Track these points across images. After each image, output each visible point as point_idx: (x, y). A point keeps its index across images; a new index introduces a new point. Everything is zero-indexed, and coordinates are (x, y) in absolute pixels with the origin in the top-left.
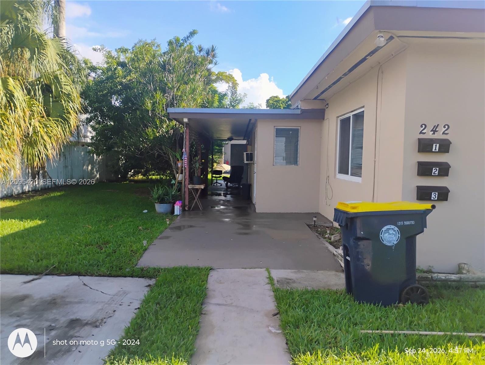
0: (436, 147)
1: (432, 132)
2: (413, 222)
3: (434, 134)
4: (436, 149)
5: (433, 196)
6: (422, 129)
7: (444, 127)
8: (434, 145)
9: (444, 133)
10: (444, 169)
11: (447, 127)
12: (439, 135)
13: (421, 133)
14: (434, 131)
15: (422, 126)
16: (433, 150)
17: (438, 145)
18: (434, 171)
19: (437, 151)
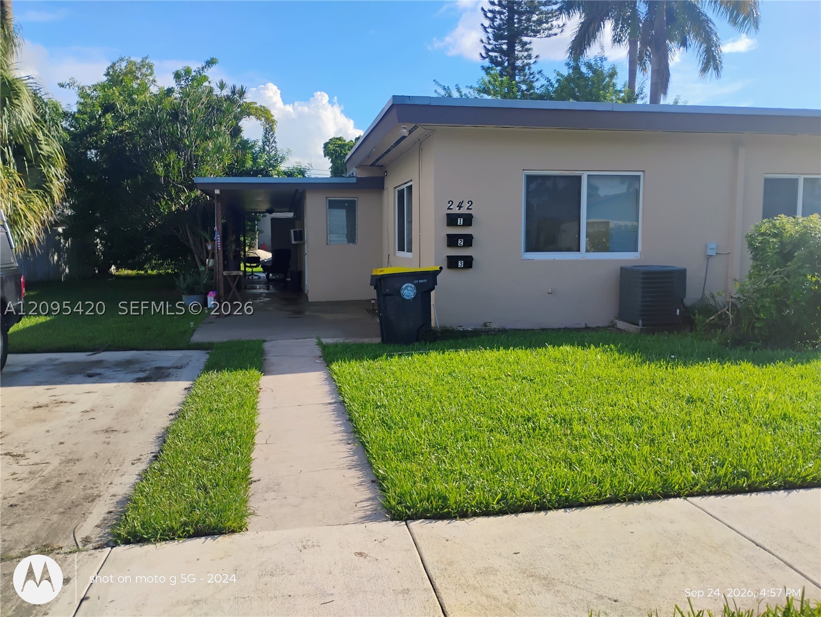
0: (460, 221)
1: (458, 208)
2: (425, 281)
3: (459, 209)
4: (460, 223)
5: (459, 264)
6: (450, 205)
7: (468, 203)
8: (459, 219)
9: (468, 209)
10: (469, 241)
11: (470, 203)
12: (464, 211)
13: (448, 209)
14: (460, 207)
15: (449, 203)
16: (458, 224)
17: (462, 219)
18: (459, 242)
19: (462, 224)
